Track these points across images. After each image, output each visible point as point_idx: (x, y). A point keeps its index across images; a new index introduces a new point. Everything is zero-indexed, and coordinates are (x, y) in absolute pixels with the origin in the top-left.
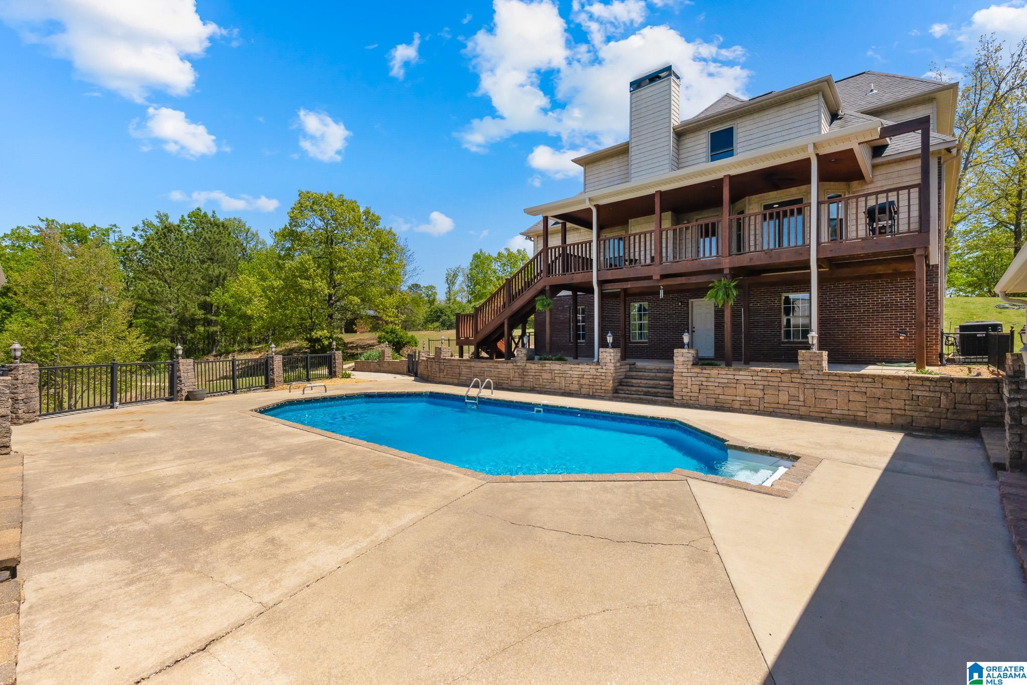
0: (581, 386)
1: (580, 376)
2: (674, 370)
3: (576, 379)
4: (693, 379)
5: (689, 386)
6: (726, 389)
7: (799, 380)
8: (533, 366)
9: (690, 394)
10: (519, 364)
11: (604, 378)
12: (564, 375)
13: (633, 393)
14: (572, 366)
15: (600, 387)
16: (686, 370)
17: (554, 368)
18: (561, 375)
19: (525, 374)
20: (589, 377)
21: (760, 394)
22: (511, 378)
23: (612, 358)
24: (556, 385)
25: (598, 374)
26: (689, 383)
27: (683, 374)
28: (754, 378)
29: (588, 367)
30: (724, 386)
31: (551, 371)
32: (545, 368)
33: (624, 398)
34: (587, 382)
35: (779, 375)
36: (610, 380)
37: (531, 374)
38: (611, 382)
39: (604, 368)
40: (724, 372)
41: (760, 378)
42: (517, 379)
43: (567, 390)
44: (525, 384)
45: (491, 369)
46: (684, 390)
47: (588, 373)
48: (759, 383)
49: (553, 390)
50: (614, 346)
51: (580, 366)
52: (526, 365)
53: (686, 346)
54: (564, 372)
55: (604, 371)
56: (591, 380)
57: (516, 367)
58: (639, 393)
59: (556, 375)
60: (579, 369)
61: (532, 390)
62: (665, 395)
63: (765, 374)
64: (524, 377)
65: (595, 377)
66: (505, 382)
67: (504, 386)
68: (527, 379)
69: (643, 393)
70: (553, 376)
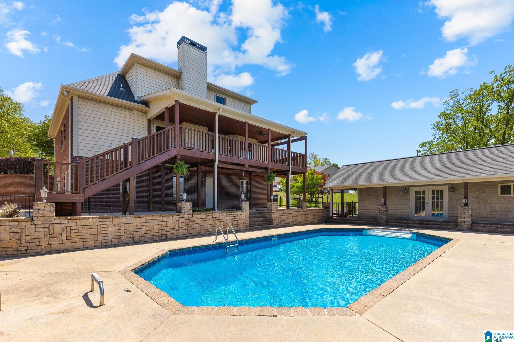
1: (232, 220)
2: (273, 212)
3: (230, 222)
4: (279, 215)
8: (199, 216)
9: (278, 222)
10: (185, 216)
11: (245, 219)
12: (222, 220)
13: (253, 225)
15: (243, 225)
17: (215, 216)
18: (220, 220)
19: (191, 223)
20: (237, 219)
22: (178, 229)
25: (243, 217)
26: (278, 217)
27: (276, 213)
29: (237, 213)
30: (288, 217)
31: (213, 218)
32: (209, 217)
34: (236, 222)
36: (248, 220)
37: (197, 222)
42: (183, 228)
44: (191, 232)
45: (153, 223)
46: (276, 220)
47: (237, 217)
51: (232, 214)
52: (193, 216)
55: (245, 215)
56: (238, 221)
57: (183, 219)
58: (255, 225)
59: (217, 221)
62: (265, 224)
64: (191, 225)
65: (240, 219)
66: (170, 232)
67: (169, 236)
68: (193, 227)
69: (257, 225)
70: (215, 221)
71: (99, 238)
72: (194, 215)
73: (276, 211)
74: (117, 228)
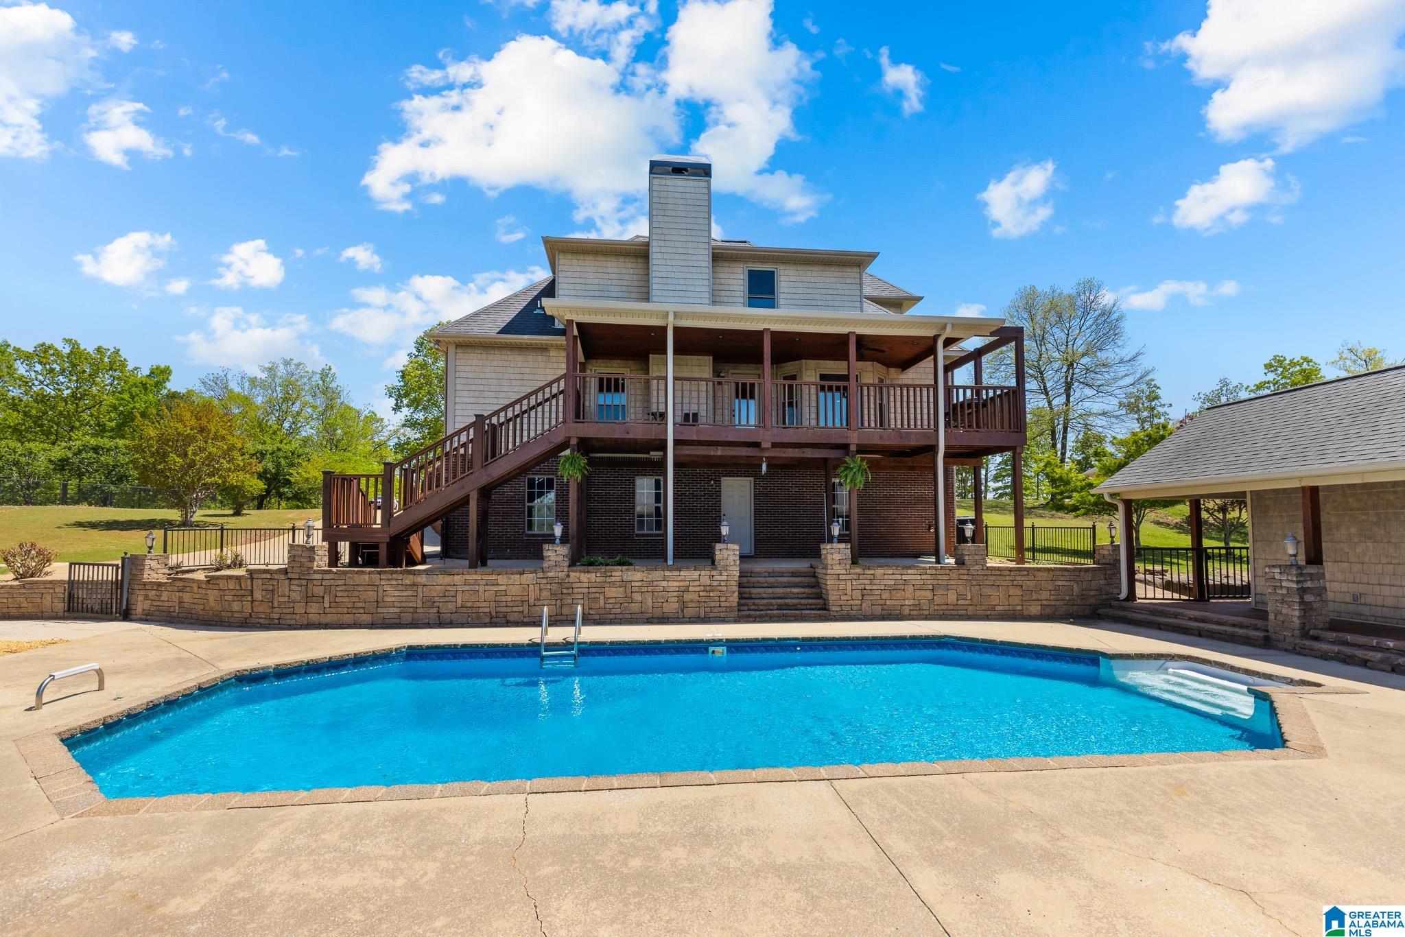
0: (684, 605)
1: (682, 589)
2: (826, 571)
3: (675, 594)
4: (854, 583)
5: (849, 592)
6: (894, 593)
7: (966, 577)
9: (851, 603)
10: (550, 574)
11: (724, 589)
12: (650, 589)
13: (761, 608)
14: (667, 573)
15: (717, 605)
17: (630, 578)
18: (645, 589)
19: (565, 591)
20: (698, 589)
21: (929, 595)
22: (532, 601)
23: (737, 558)
24: (635, 607)
25: (715, 584)
26: (849, 588)
27: (840, 578)
28: (923, 577)
29: (697, 573)
30: (893, 589)
31: (624, 584)
32: (613, 579)
33: (760, 616)
34: (695, 597)
35: (948, 572)
36: (734, 592)
37: (580, 590)
38: (735, 594)
39: (723, 572)
40: (890, 572)
41: (929, 577)
42: (545, 602)
43: (658, 613)
46: (843, 598)
47: (698, 583)
48: (929, 582)
49: (629, 616)
51: (682, 573)
52: (568, 576)
53: (837, 539)
54: (651, 584)
55: (724, 578)
56: (701, 594)
57: (545, 581)
58: (771, 607)
59: (635, 589)
60: (680, 578)
62: (808, 607)
63: (934, 572)
64: (564, 596)
65: (708, 589)
66: (515, 609)
67: (511, 618)
68: (570, 601)
69: (776, 607)
70: (629, 591)
71: (380, 610)
72: (572, 574)
73: (843, 572)
74: (410, 593)
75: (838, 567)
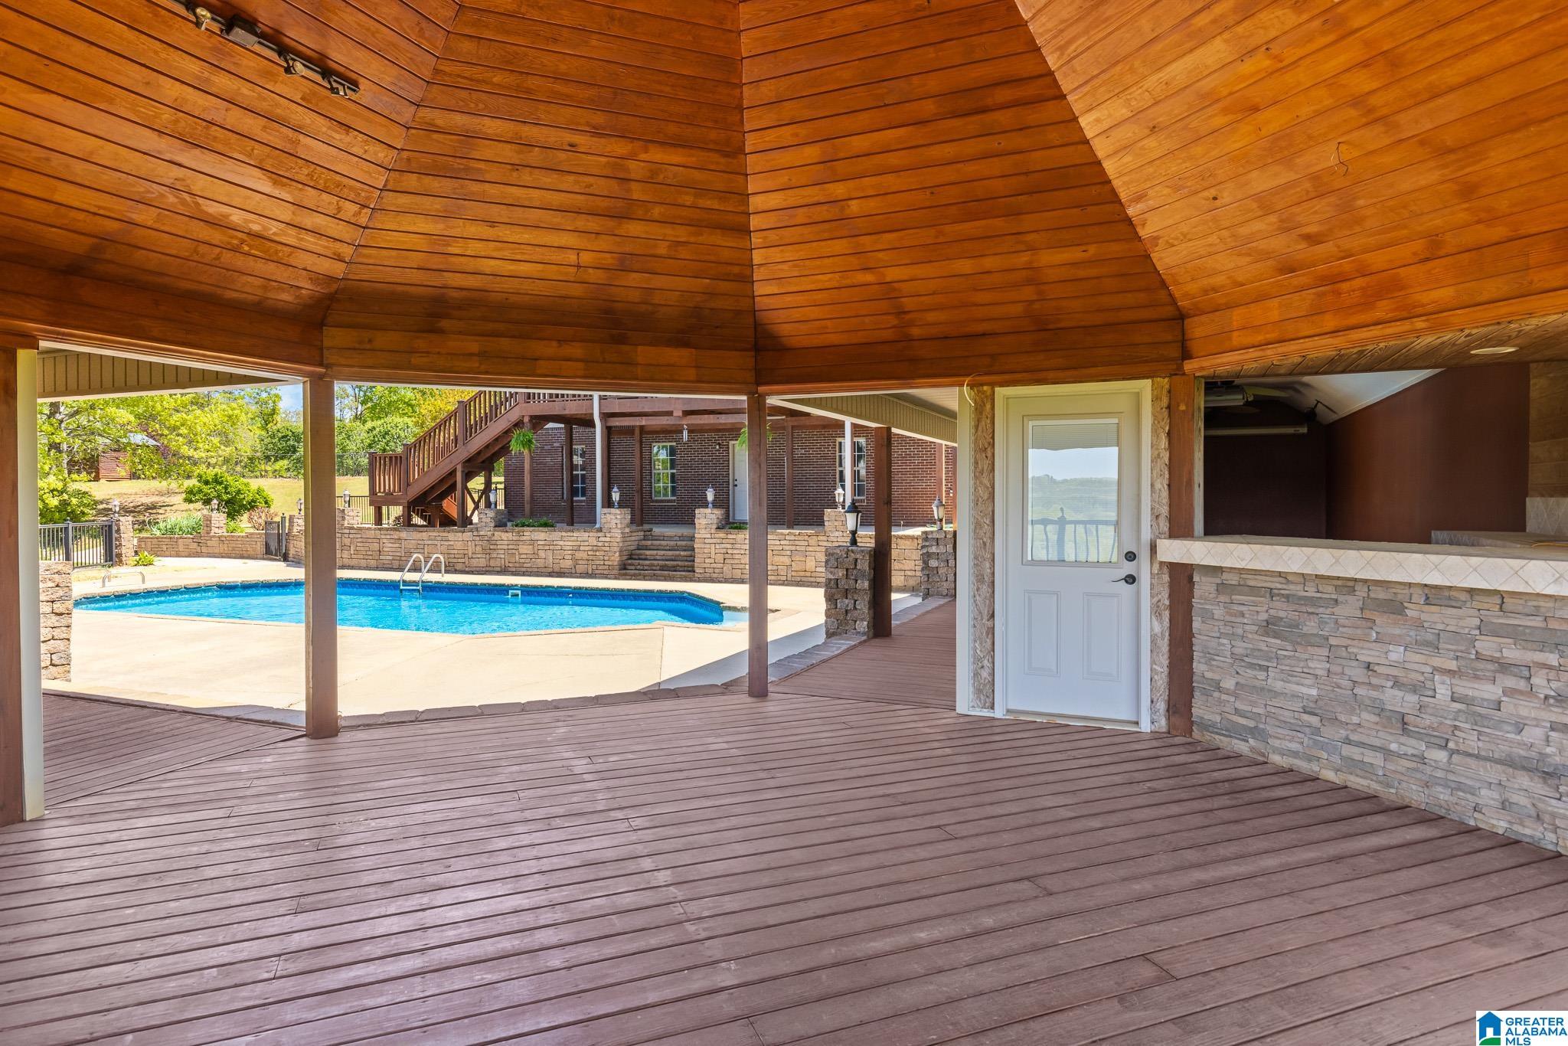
0: (576, 562)
1: (575, 548)
2: (696, 535)
3: (570, 552)
4: (717, 547)
5: (713, 556)
8: (504, 536)
9: (715, 565)
10: (482, 533)
11: (608, 549)
12: (551, 547)
13: (645, 568)
14: (564, 534)
15: (602, 563)
16: (709, 536)
17: (536, 538)
18: (547, 547)
19: (492, 547)
20: (587, 548)
21: (787, 560)
22: (470, 555)
23: (618, 522)
24: (540, 563)
25: (600, 544)
26: (713, 552)
27: (707, 541)
28: (782, 542)
29: (587, 534)
31: (533, 542)
32: (524, 538)
33: (634, 575)
34: (585, 556)
35: (806, 538)
36: (615, 552)
37: (502, 547)
38: (618, 554)
39: (608, 535)
41: (787, 542)
42: (479, 556)
43: (557, 569)
44: (492, 563)
45: (437, 543)
46: (707, 561)
47: (587, 543)
48: (787, 548)
49: (536, 570)
50: (621, 505)
51: (575, 534)
52: (495, 534)
53: (710, 505)
54: (552, 543)
55: (608, 539)
56: (590, 553)
57: (478, 538)
59: (540, 547)
60: (573, 539)
61: (504, 571)
63: (793, 538)
64: (491, 551)
65: (596, 549)
67: (462, 566)
68: (495, 556)
69: (658, 567)
70: (536, 548)
71: (381, 557)
72: (497, 533)
74: (397, 545)
75: (703, 531)
